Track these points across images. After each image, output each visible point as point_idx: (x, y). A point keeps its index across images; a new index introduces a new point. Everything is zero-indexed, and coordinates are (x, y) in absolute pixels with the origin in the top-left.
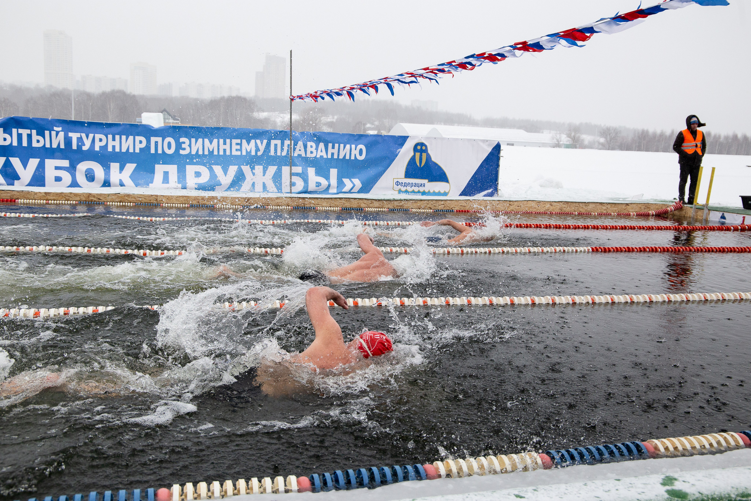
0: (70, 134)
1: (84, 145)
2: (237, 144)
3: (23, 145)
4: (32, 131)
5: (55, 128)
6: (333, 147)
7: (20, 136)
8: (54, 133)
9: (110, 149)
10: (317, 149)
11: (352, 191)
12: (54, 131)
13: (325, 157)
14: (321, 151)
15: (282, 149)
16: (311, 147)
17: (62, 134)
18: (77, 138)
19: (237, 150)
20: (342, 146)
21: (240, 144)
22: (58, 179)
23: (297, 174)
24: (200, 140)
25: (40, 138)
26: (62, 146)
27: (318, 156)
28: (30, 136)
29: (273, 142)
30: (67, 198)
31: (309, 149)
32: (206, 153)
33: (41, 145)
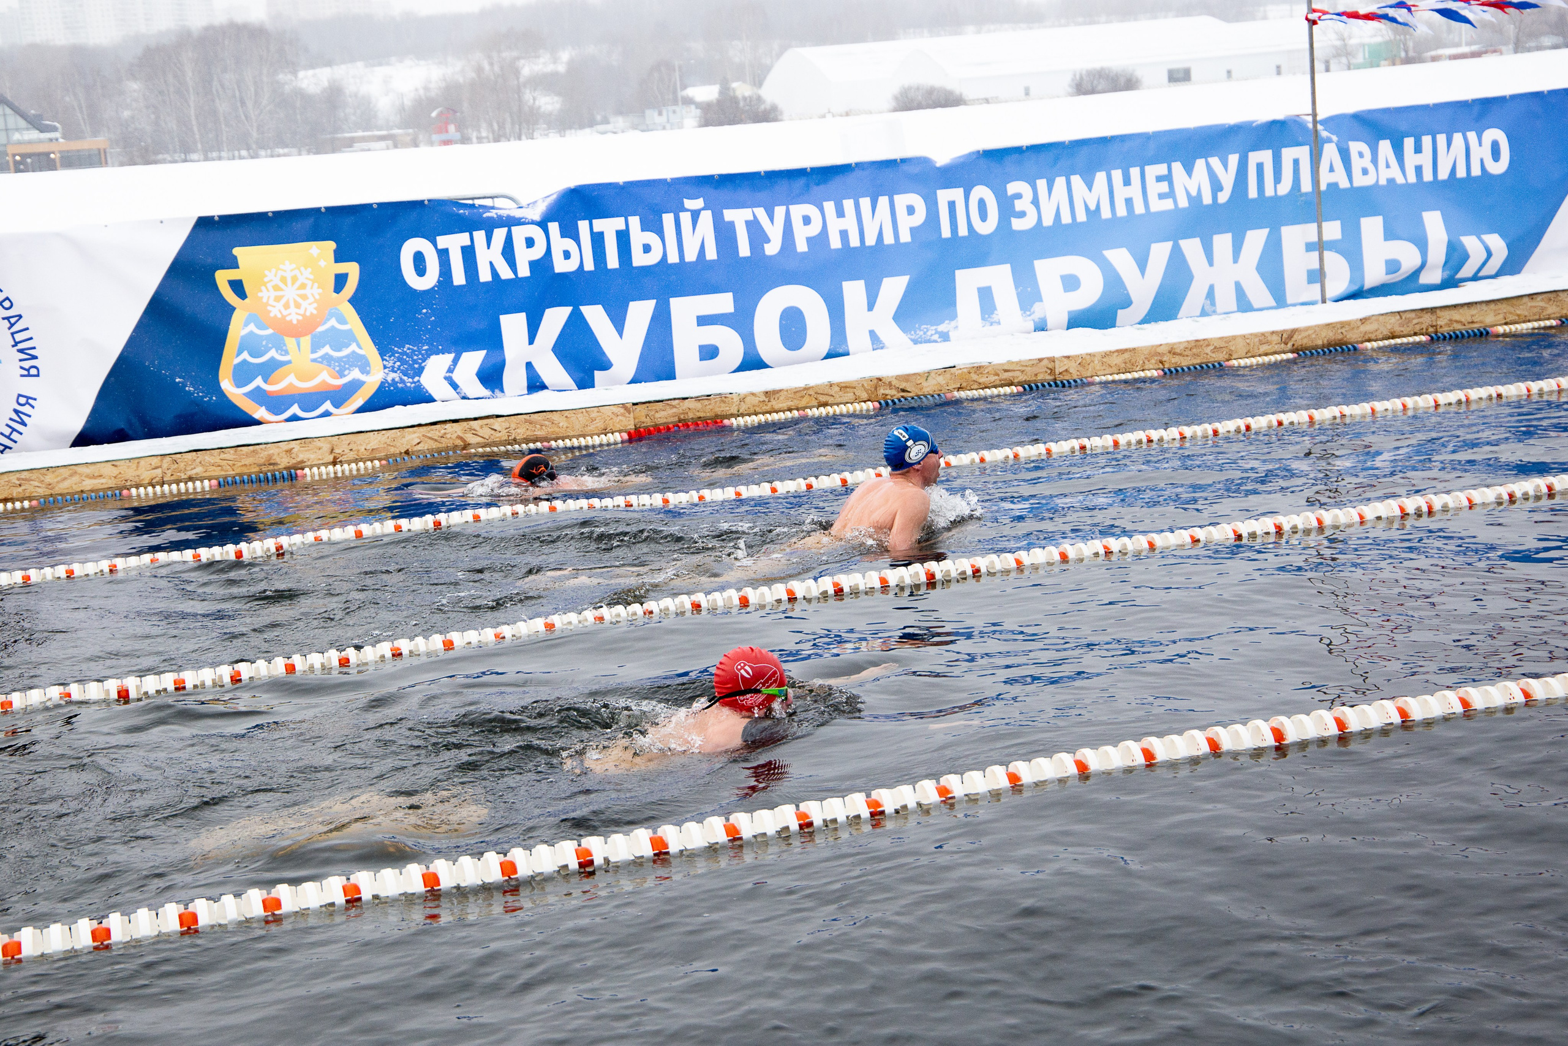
0: (729, 215)
1: (768, 241)
2: (1159, 179)
3: (609, 267)
4: (630, 218)
5: (689, 204)
6: (1418, 149)
7: (598, 239)
8: (685, 218)
9: (835, 243)
10: (1375, 161)
11: (1481, 274)
12: (687, 210)
13: (1400, 180)
14: (1388, 166)
15: (1278, 179)
16: (1361, 155)
17: (706, 217)
18: (747, 222)
19: (1162, 196)
20: (1441, 139)
21: (1168, 178)
22: (709, 353)
23: (1333, 246)
24: (1060, 182)
25: (652, 238)
26: (711, 254)
27: (1383, 182)
28: (623, 238)
29: (1254, 157)
30: (823, 399)
31: (1357, 164)
32: (1081, 217)
33: (653, 259)
